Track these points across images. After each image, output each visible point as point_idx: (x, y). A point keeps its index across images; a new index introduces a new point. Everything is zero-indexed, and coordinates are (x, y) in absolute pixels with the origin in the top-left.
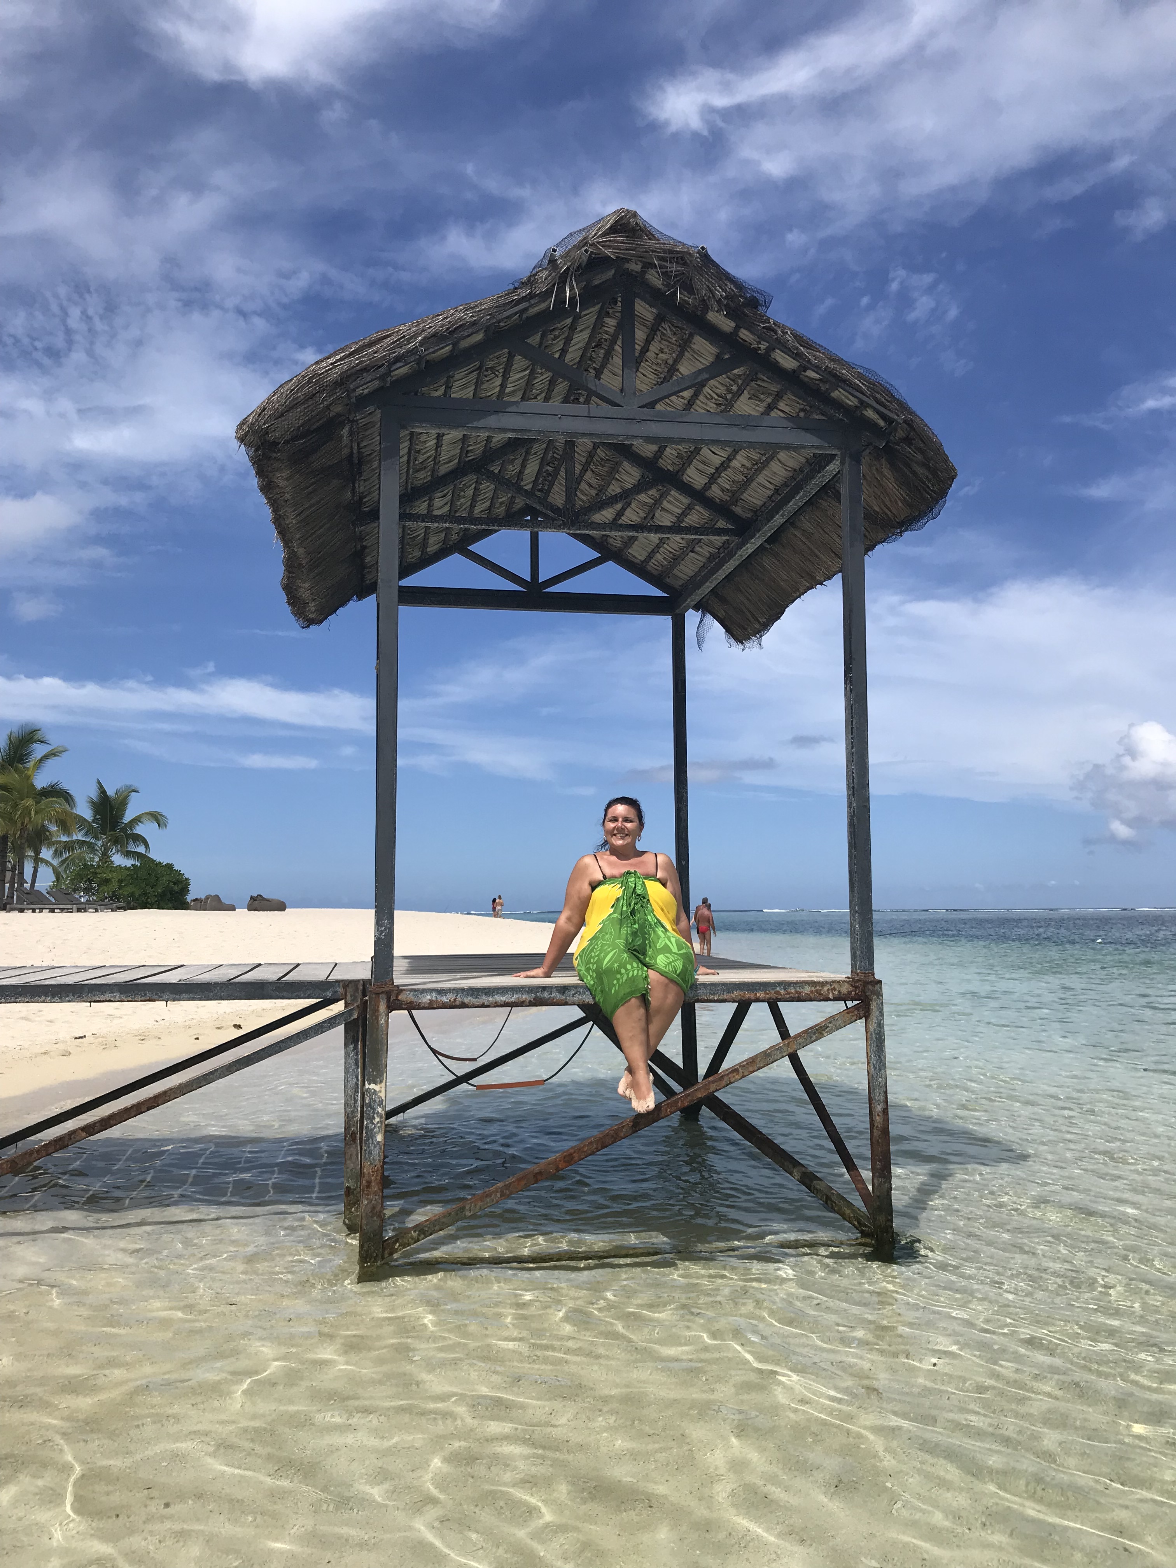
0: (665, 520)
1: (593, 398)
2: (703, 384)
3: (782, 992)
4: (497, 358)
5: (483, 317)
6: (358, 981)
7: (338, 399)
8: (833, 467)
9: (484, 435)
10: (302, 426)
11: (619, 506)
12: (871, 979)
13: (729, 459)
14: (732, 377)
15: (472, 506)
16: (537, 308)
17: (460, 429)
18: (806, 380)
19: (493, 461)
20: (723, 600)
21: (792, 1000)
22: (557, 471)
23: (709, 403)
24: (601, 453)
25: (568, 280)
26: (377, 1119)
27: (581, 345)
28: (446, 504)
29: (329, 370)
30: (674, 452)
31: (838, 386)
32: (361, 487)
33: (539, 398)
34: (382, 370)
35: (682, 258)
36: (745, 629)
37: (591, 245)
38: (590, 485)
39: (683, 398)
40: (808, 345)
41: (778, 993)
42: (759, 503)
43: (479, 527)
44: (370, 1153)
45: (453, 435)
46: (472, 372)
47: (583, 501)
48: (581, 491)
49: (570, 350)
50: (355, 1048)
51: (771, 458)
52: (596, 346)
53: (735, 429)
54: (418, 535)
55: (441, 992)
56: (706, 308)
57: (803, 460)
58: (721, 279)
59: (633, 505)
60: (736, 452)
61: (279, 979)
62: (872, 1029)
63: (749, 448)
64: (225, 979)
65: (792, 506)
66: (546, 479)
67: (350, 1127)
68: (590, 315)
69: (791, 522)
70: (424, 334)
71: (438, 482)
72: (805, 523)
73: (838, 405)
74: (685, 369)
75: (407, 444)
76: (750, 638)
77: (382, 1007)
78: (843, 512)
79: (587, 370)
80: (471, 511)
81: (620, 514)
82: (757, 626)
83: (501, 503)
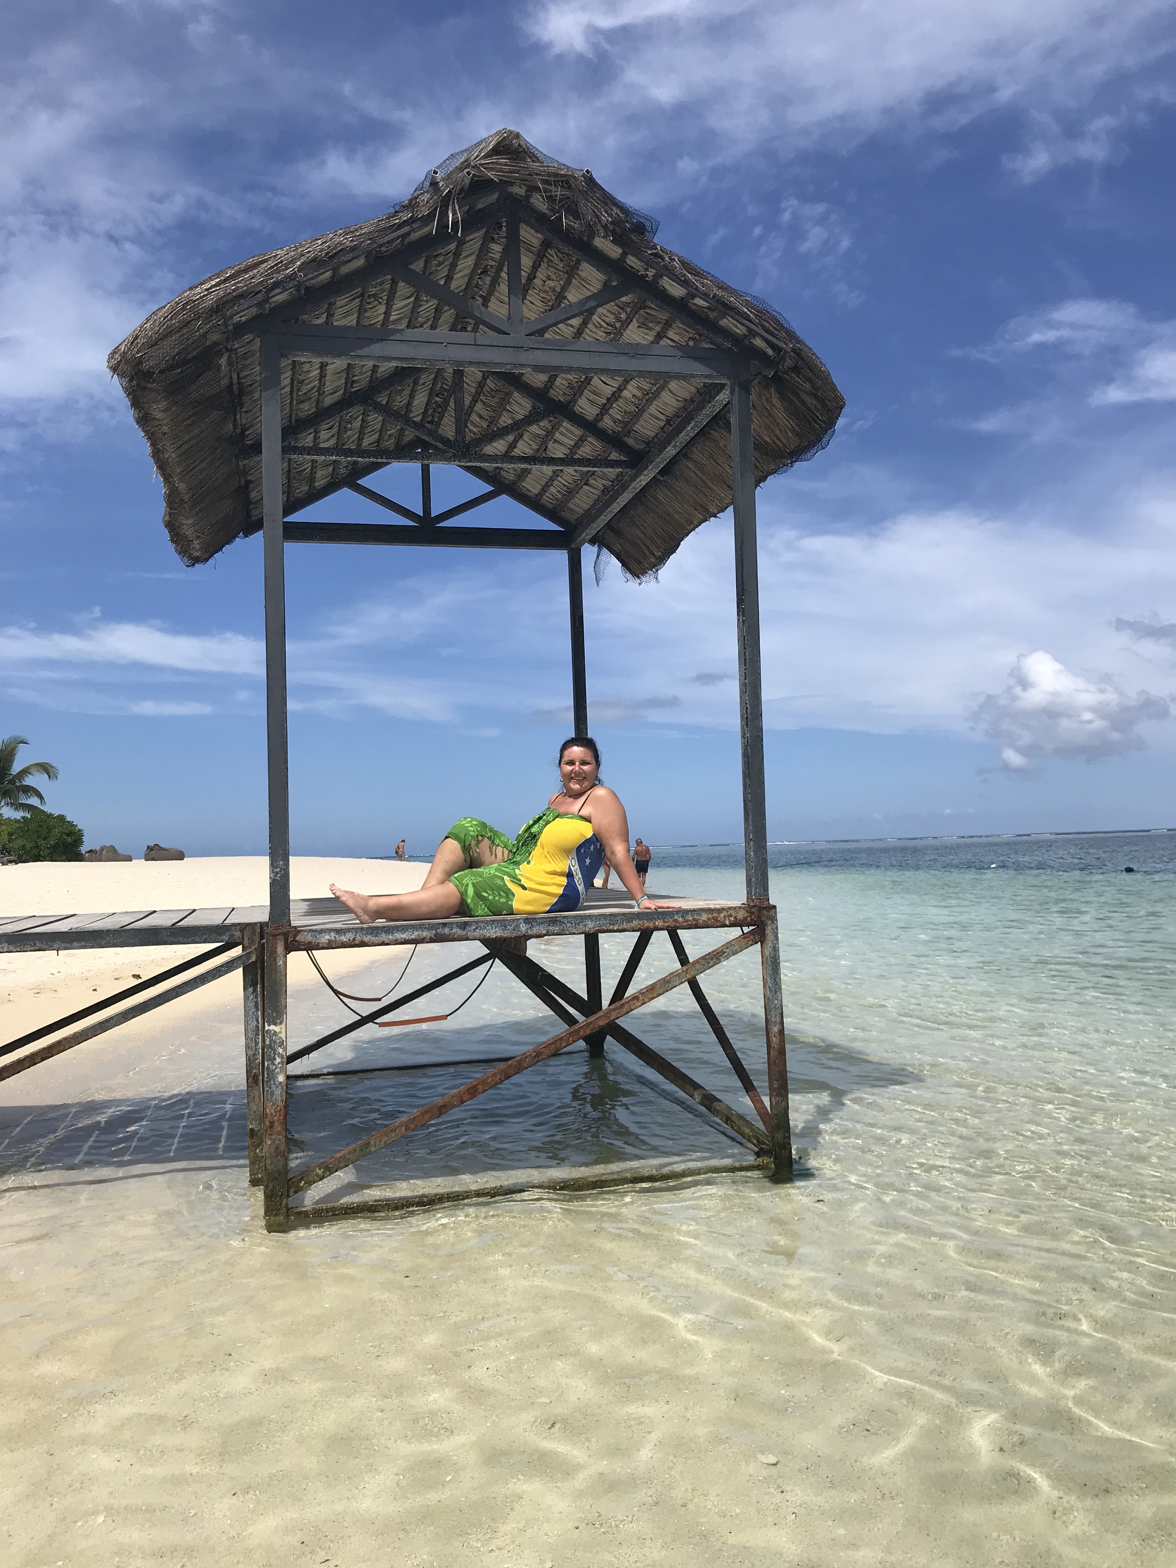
0: (559, 452)
1: (481, 327)
2: (591, 312)
3: (681, 919)
4: (380, 284)
5: (363, 242)
6: (256, 924)
7: (215, 326)
8: (723, 397)
9: (371, 363)
10: (178, 354)
11: (510, 438)
12: (765, 905)
13: (620, 389)
14: (620, 304)
15: (360, 439)
16: (420, 233)
17: (343, 357)
18: (694, 307)
19: (379, 392)
20: (619, 534)
21: (689, 927)
22: (446, 403)
23: (598, 332)
24: (490, 383)
25: (451, 203)
26: (278, 1060)
27: (467, 272)
28: (333, 436)
29: (204, 296)
30: (564, 382)
31: (726, 314)
32: (243, 419)
33: (425, 326)
34: (259, 296)
35: (567, 182)
36: (639, 562)
37: (473, 167)
38: (481, 417)
39: (572, 326)
40: (697, 273)
41: (676, 921)
42: (652, 434)
43: (367, 460)
44: (272, 1093)
45: (337, 364)
46: (354, 299)
47: (474, 434)
48: (473, 423)
49: (455, 277)
50: (255, 991)
51: (662, 388)
52: (482, 273)
53: (624, 358)
54: (305, 469)
55: (338, 931)
56: (592, 234)
57: (694, 390)
58: (606, 204)
59: (525, 437)
60: (626, 382)
61: (174, 925)
62: (767, 953)
63: (639, 377)
64: (117, 926)
65: (684, 437)
66: (435, 410)
67: (251, 1069)
68: (476, 238)
69: (684, 453)
70: (303, 260)
71: (322, 414)
72: (697, 454)
73: (727, 334)
74: (573, 296)
75: (289, 373)
76: (646, 573)
77: (280, 949)
78: (733, 441)
79: (473, 298)
80: (359, 444)
81: (512, 446)
82: (653, 560)
83: (390, 435)
